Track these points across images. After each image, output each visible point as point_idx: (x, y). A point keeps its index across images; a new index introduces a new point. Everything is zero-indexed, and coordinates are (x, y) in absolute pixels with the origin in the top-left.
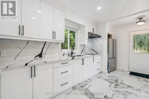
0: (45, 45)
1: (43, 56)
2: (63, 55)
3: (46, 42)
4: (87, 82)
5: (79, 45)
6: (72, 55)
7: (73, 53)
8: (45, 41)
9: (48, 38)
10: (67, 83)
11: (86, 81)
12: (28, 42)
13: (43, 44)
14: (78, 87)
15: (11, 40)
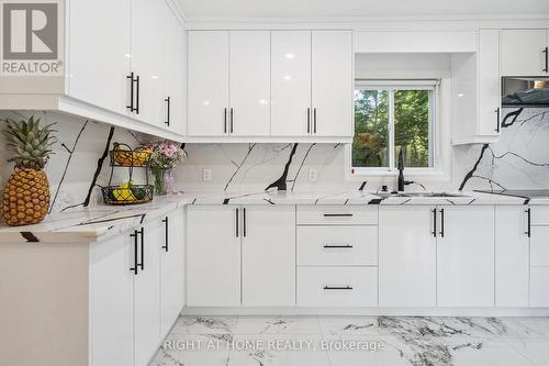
0: (293, 152)
1: (289, 185)
2: (361, 189)
3: (296, 144)
4: (471, 325)
5: (447, 149)
6: (401, 189)
7: (408, 183)
8: (293, 141)
9: (295, 131)
10: (348, 288)
11: (463, 320)
12: (251, 147)
13: (290, 150)
14: (403, 324)
15: (219, 144)
